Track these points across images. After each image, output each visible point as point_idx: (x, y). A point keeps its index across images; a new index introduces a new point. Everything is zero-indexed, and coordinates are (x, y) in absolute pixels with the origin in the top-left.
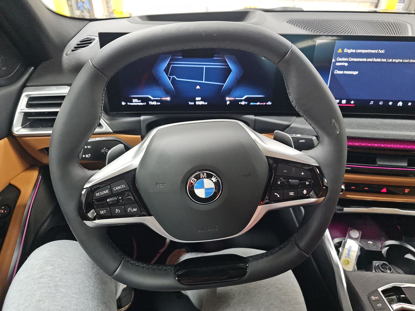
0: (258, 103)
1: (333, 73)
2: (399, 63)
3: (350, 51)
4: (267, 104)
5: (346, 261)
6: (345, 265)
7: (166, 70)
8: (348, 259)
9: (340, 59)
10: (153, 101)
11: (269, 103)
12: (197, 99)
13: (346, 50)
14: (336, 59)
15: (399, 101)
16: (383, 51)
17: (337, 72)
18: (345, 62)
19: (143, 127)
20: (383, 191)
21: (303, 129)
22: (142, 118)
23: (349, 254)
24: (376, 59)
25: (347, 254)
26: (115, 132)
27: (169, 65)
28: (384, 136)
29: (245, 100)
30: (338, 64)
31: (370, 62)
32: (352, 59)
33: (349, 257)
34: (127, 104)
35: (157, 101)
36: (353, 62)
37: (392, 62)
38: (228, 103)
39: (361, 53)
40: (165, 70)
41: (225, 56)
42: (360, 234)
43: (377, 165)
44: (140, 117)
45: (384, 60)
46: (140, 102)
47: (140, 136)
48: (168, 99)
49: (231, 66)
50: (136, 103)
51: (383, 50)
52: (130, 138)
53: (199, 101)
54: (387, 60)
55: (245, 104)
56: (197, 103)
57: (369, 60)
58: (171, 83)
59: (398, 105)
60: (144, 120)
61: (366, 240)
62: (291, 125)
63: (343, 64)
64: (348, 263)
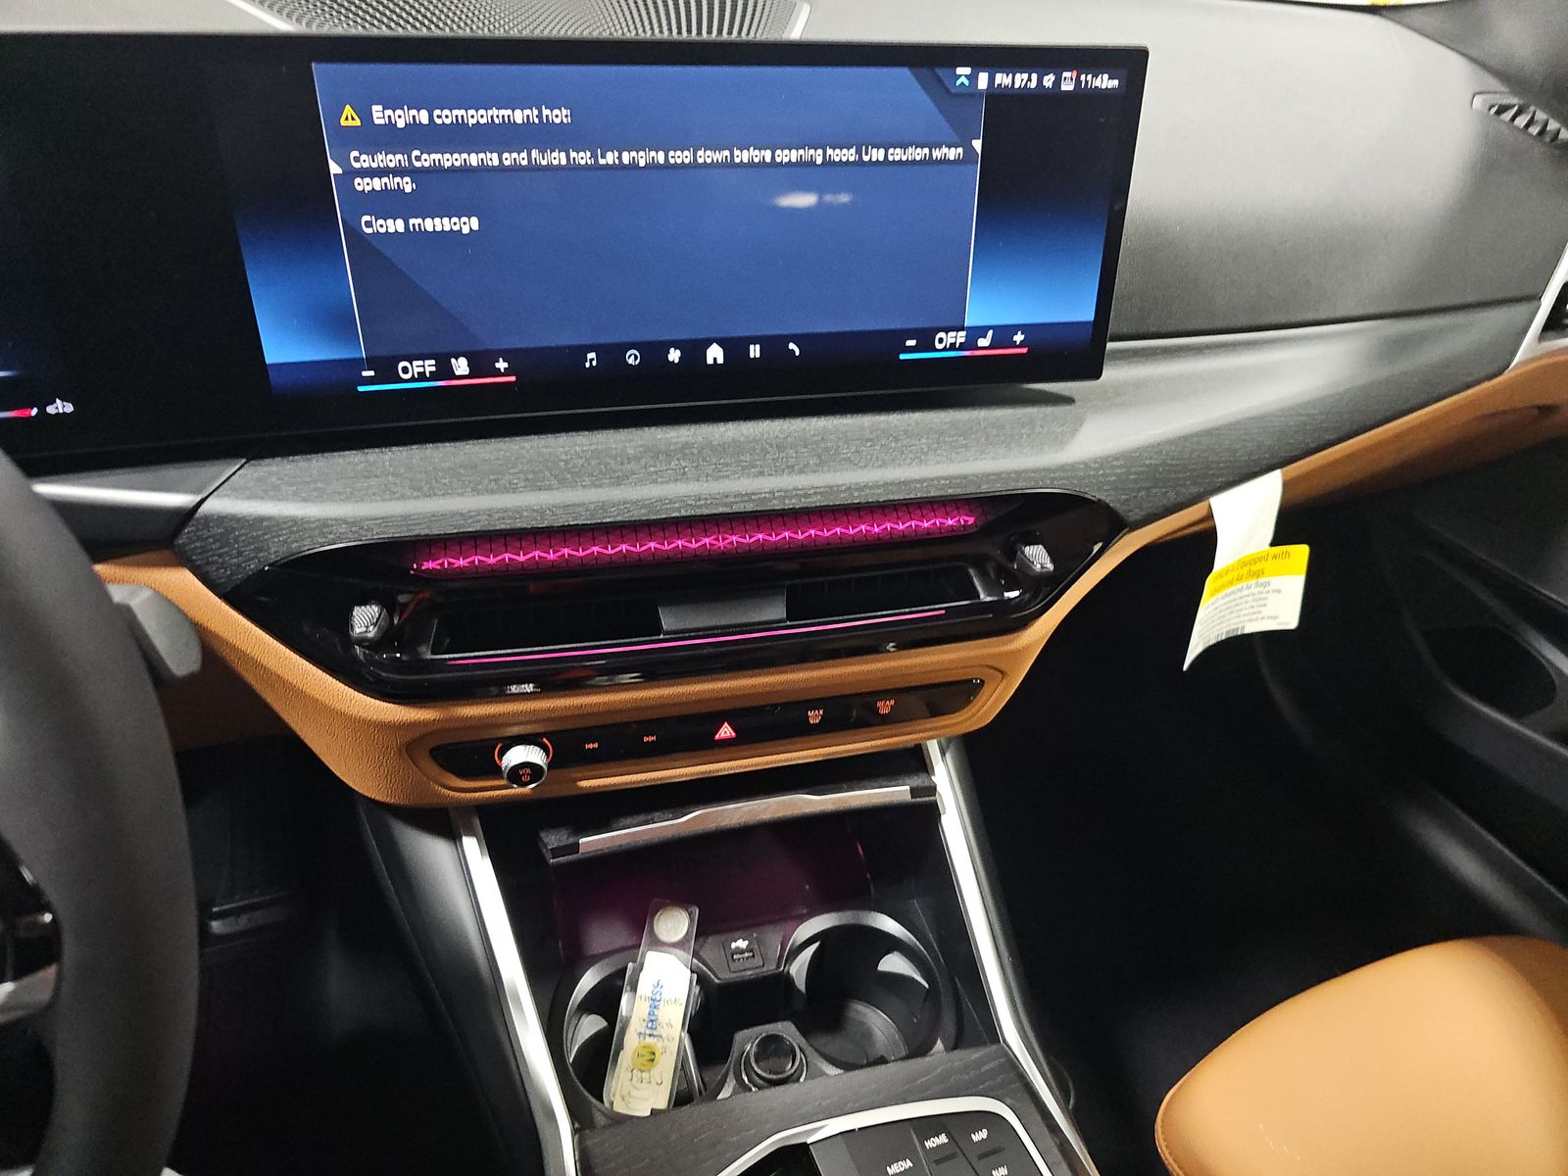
1: (353, 233)
2: (652, 166)
3: (401, 118)
4: (51, 410)
5: (642, 1052)
6: (639, 1073)
8: (649, 1040)
9: (364, 157)
11: (60, 407)
13: (379, 115)
14: (343, 161)
15: (708, 343)
16: (560, 116)
17: (378, 226)
18: (398, 172)
20: (722, 735)
21: (261, 519)
23: (652, 1021)
24: (542, 151)
25: (646, 1017)
28: (643, 511)
30: (362, 184)
31: (516, 168)
32: (425, 156)
33: (655, 1033)
36: (437, 170)
37: (620, 167)
39: (460, 126)
42: (691, 920)
43: (662, 636)
45: (583, 158)
51: (564, 112)
54: (594, 156)
57: (508, 159)
59: (710, 361)
61: (723, 937)
62: (205, 508)
63: (393, 182)
64: (653, 1060)
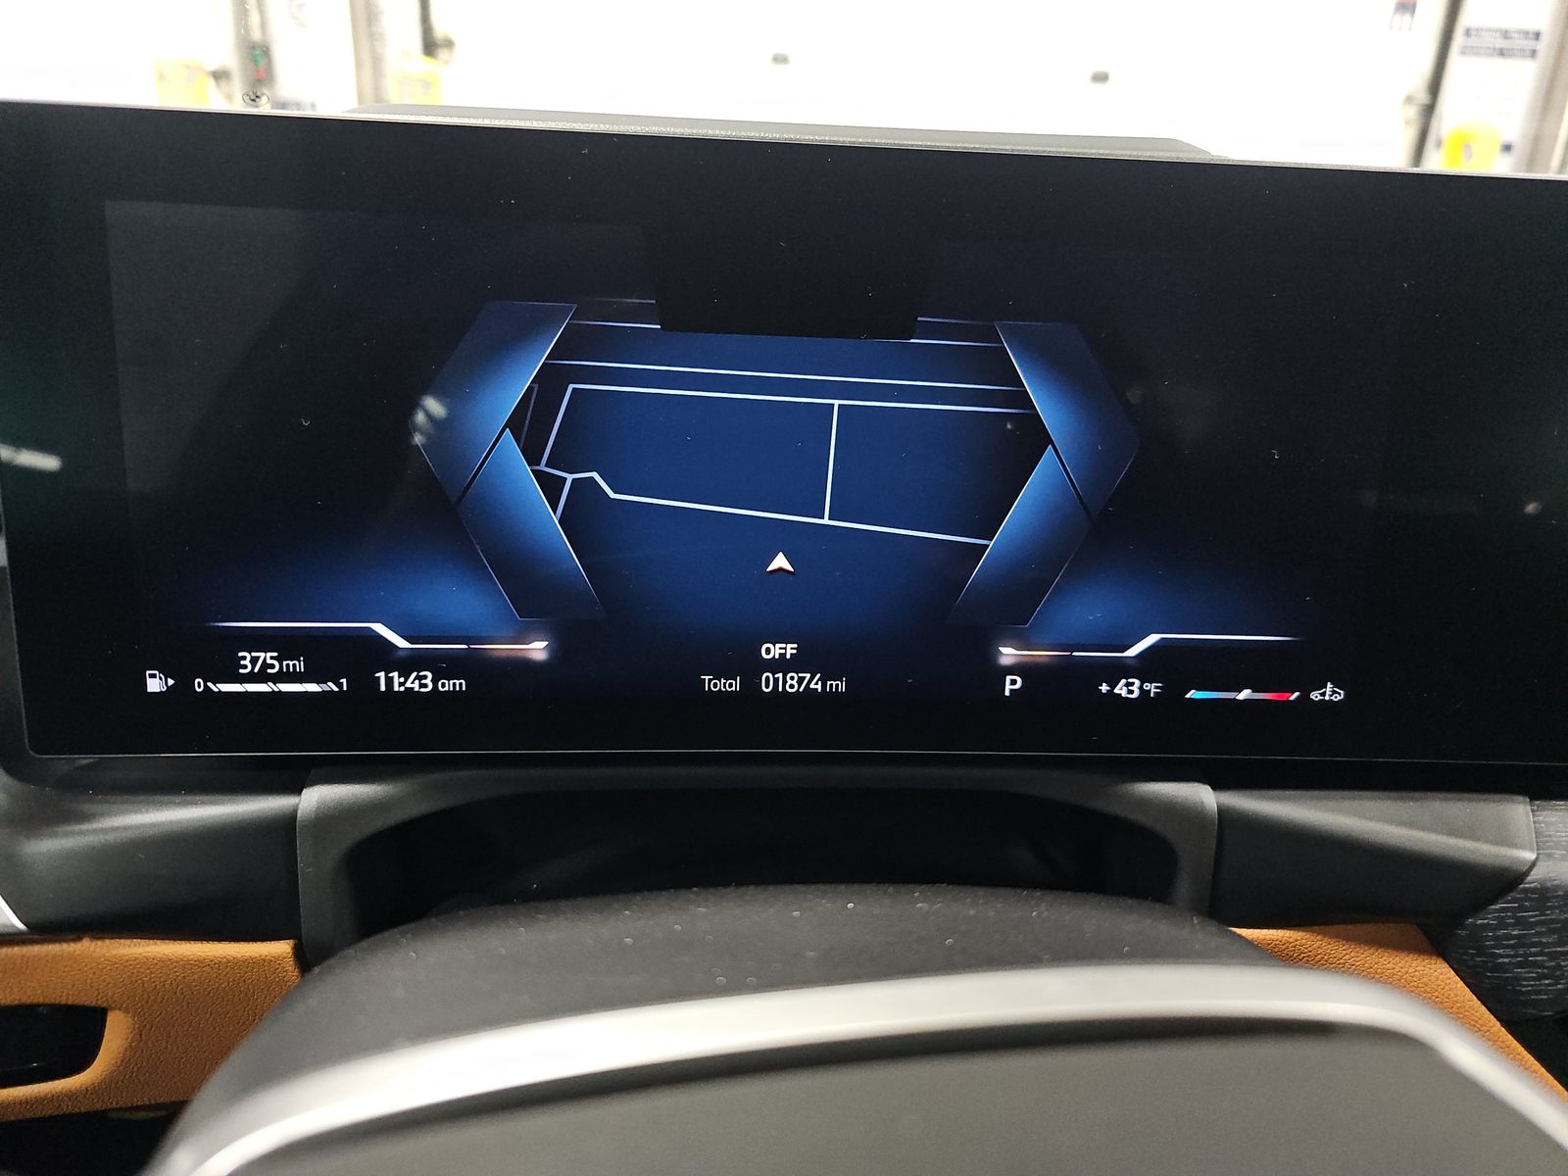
0: (1245, 694)
4: (1314, 697)
7: (528, 426)
10: (408, 664)
11: (1331, 694)
12: (773, 651)
19: (315, 870)
22: (313, 798)
26: (42, 930)
27: (549, 382)
29: (1144, 667)
34: (183, 687)
35: (443, 666)
38: (1012, 684)
40: (514, 424)
41: (995, 323)
44: (298, 792)
46: (300, 666)
47: (282, 948)
48: (537, 649)
49: (1047, 406)
50: (262, 677)
52: (200, 963)
53: (781, 665)
55: (1144, 693)
56: (767, 682)
58: (560, 522)
60: (329, 820)
